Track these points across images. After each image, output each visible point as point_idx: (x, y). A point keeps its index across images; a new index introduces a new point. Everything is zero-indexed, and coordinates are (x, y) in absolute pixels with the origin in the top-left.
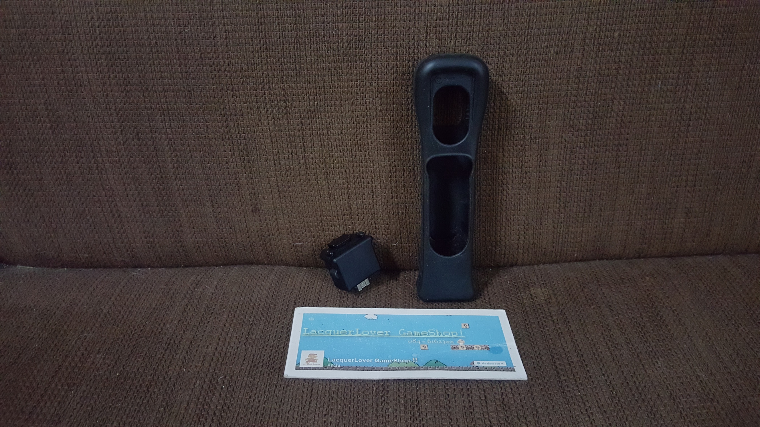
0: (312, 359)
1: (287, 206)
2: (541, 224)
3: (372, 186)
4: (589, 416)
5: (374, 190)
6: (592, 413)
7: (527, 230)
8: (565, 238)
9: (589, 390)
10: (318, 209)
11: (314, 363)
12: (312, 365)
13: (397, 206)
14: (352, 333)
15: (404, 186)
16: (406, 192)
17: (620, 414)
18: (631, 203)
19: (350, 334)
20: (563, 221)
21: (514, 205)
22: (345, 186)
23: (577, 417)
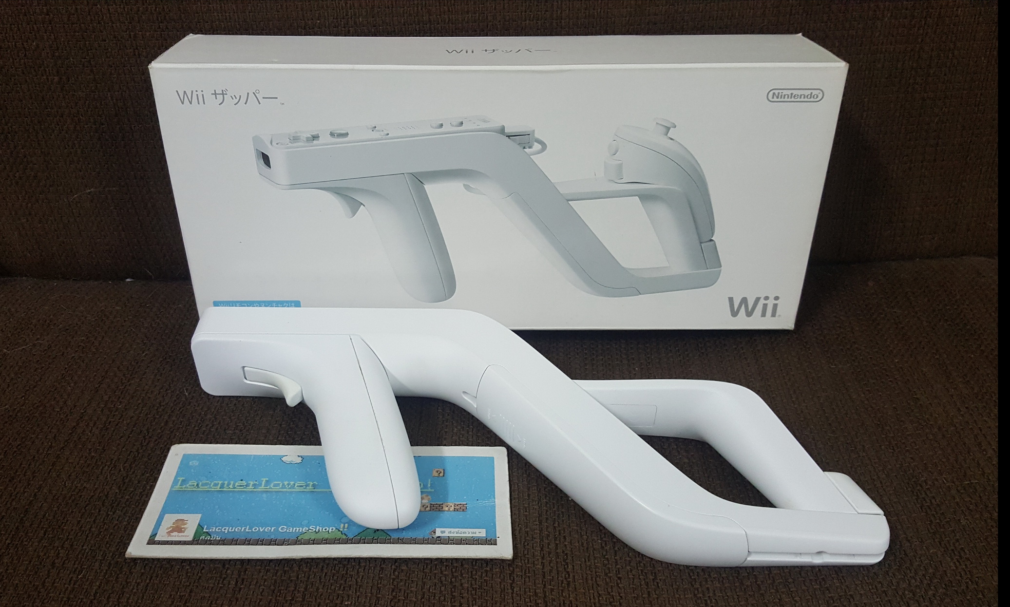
0: (178, 527)
11: (180, 534)
12: (176, 537)
14: (254, 485)
19: (251, 487)
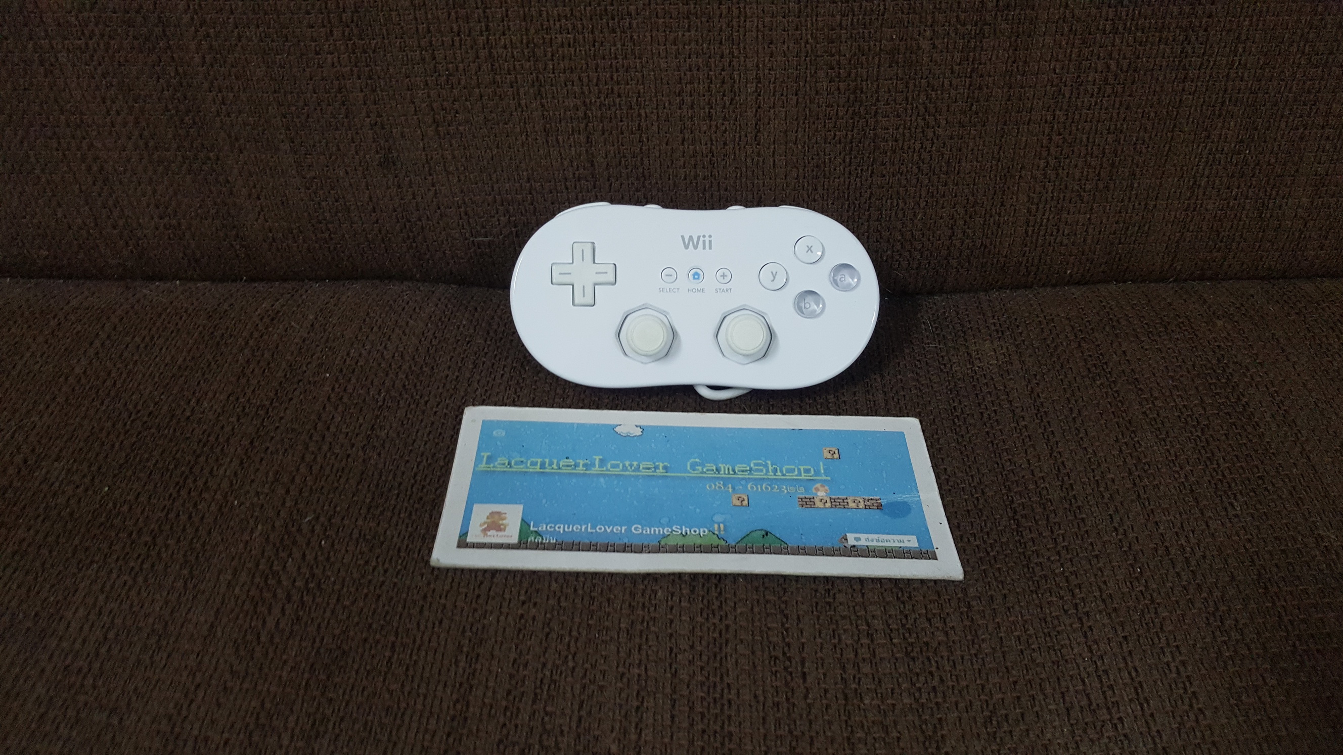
1: (454, 157)
2: (1002, 205)
3: (639, 115)
4: (1080, 619)
5: (643, 124)
6: (1087, 614)
7: (970, 217)
8: (1052, 235)
9: (1083, 562)
10: (523, 166)
13: (693, 162)
15: (710, 116)
16: (714, 128)
17: (1147, 617)
18: (1200, 161)
20: (1049, 199)
21: (948, 163)
22: (580, 114)
23: (1056, 622)
